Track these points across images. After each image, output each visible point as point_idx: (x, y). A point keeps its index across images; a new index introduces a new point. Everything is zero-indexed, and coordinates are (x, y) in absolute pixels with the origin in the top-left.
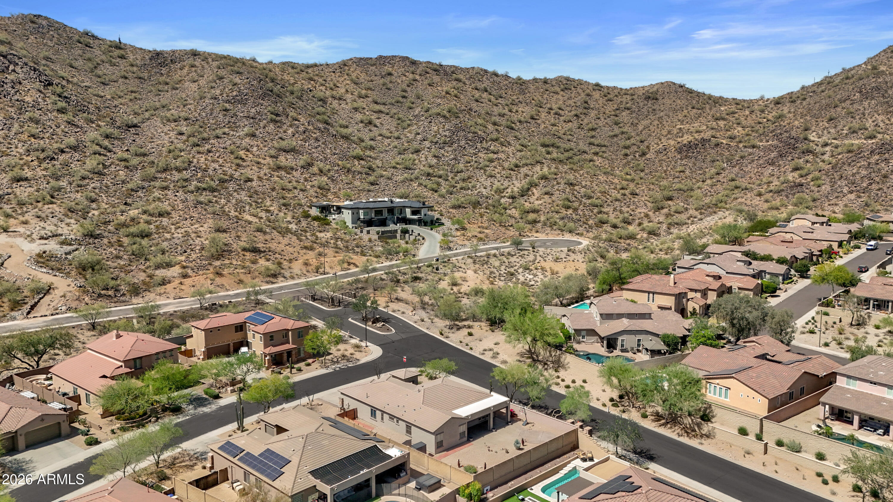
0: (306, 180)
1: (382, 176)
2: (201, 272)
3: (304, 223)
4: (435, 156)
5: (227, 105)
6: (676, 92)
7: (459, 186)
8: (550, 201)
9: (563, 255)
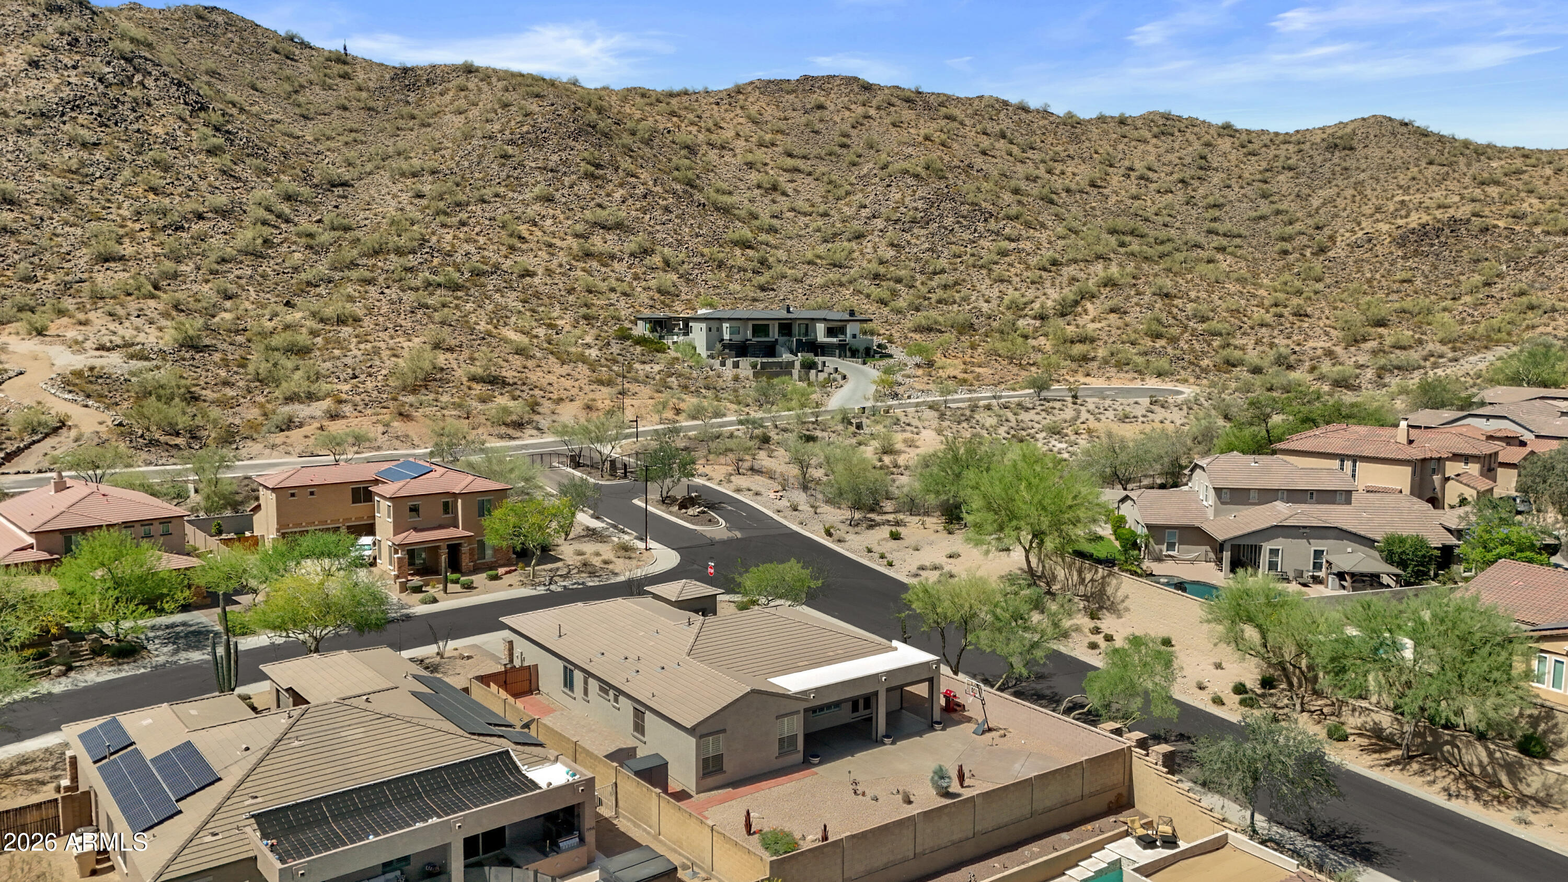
0: (636, 277)
1: (784, 277)
2: (369, 411)
3: (615, 348)
4: (892, 245)
5: (510, 150)
6: (1393, 134)
7: (934, 297)
8: (1120, 323)
9: (1139, 411)
